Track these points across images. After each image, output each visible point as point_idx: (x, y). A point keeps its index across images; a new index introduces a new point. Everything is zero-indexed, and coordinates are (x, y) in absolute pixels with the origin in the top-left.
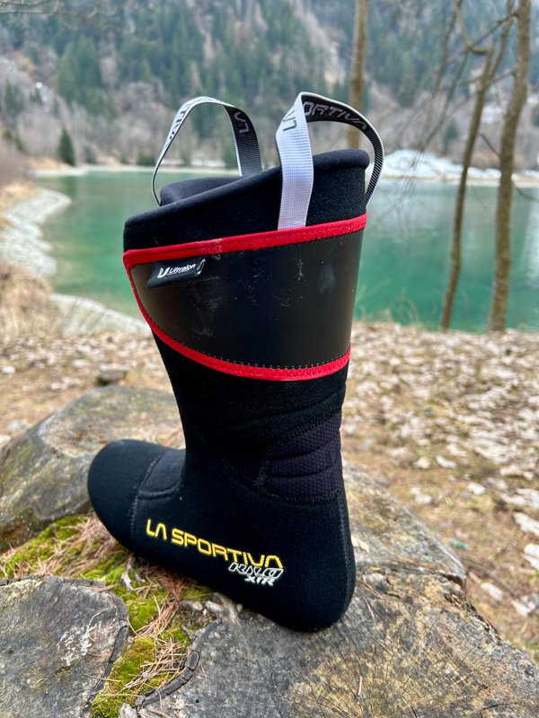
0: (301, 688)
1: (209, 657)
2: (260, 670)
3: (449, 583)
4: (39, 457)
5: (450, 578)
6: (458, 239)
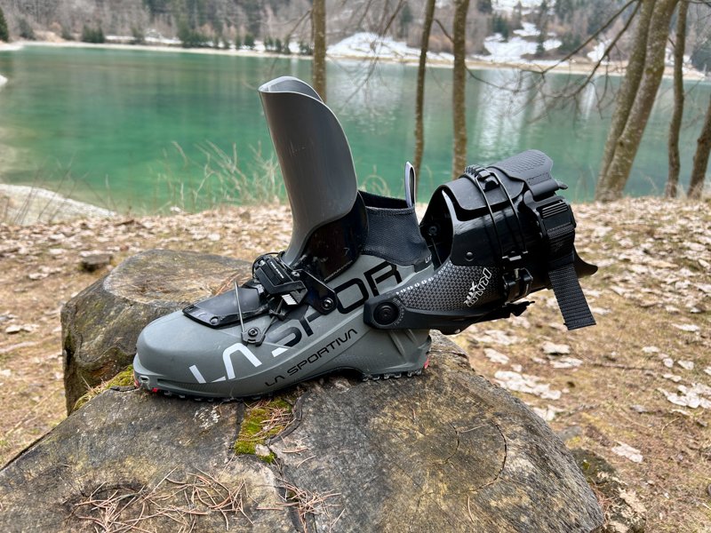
0: (376, 420)
1: (308, 412)
2: (346, 415)
3: (460, 358)
4: (112, 307)
5: (460, 355)
6: (420, 119)
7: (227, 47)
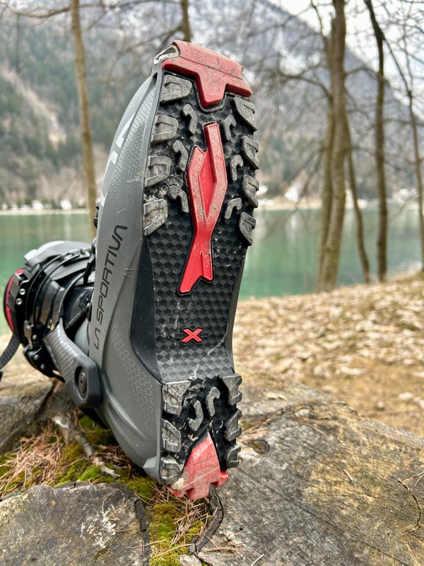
0: (311, 491)
1: (227, 497)
2: (273, 491)
7: (9, 208)
